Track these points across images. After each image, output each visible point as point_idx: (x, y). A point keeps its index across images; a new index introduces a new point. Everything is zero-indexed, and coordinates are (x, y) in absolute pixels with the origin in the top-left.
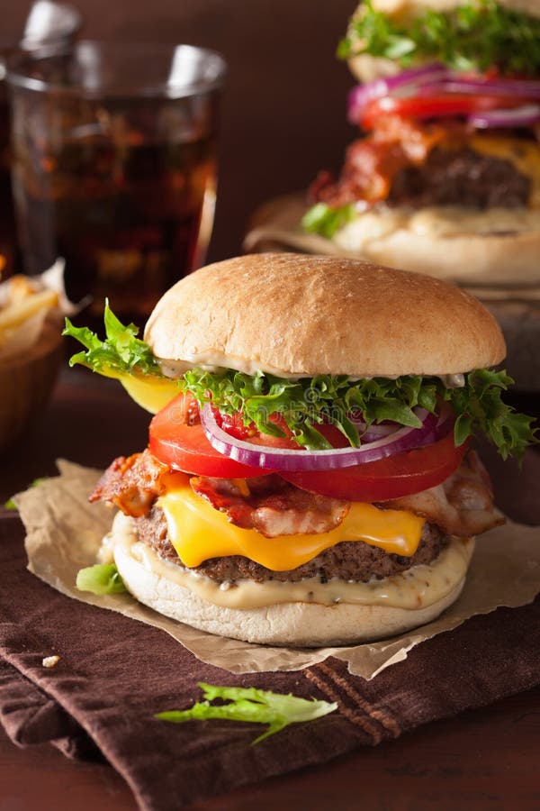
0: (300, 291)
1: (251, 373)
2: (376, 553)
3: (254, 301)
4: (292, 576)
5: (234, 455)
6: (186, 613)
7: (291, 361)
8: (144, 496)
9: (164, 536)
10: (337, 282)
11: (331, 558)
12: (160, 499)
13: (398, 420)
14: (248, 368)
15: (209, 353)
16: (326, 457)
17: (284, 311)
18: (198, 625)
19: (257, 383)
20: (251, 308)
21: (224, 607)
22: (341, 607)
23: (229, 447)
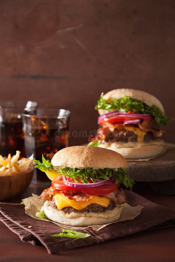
0: (83, 151)
1: (73, 168)
2: (99, 206)
3: (73, 153)
4: (82, 211)
5: (69, 185)
6: (59, 220)
7: (81, 164)
8: (50, 196)
9: (54, 204)
10: (91, 149)
11: (90, 207)
12: (54, 196)
13: (104, 178)
14: (72, 167)
15: (64, 164)
16: (88, 185)
17: (80, 155)
18: (61, 223)
19: (74, 170)
20: (73, 154)
21: (67, 218)
22: (92, 217)
23: (68, 184)
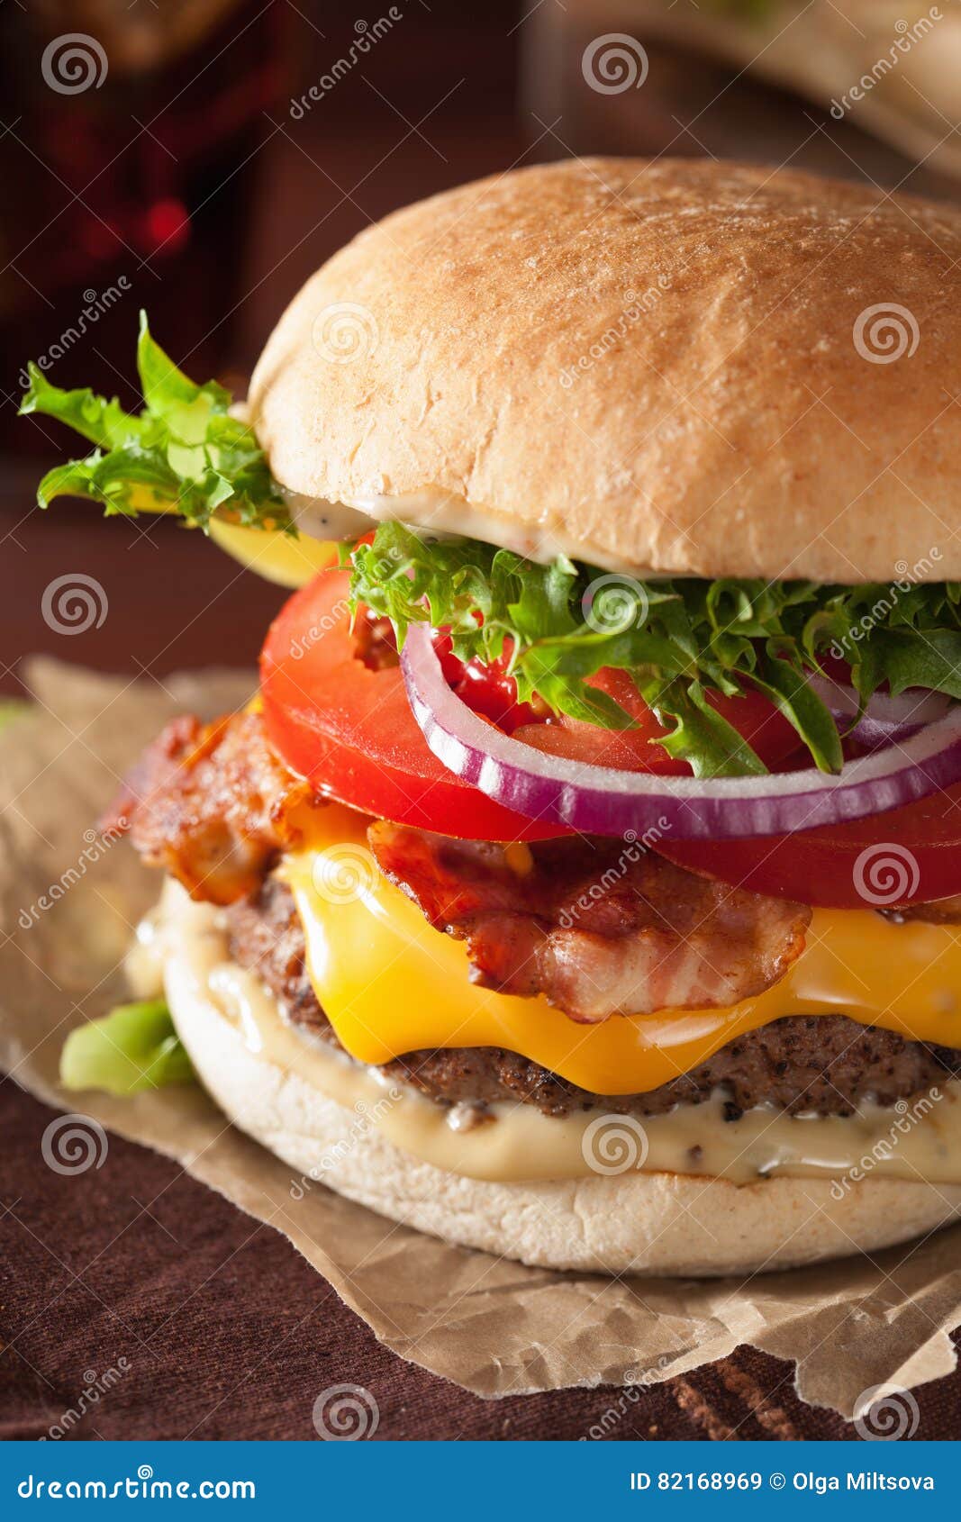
0: (683, 325)
1: (541, 558)
2: (878, 1044)
3: (551, 353)
4: (647, 1102)
5: (489, 782)
6: (354, 1177)
7: (652, 540)
8: (243, 849)
9: (297, 967)
10: (788, 304)
11: (754, 1060)
12: (288, 859)
14: (531, 545)
15: (422, 498)
16: (746, 804)
17: (636, 389)
18: (387, 1207)
19: (554, 587)
20: (542, 376)
21: (460, 1174)
22: (777, 1187)
23: (476, 759)
